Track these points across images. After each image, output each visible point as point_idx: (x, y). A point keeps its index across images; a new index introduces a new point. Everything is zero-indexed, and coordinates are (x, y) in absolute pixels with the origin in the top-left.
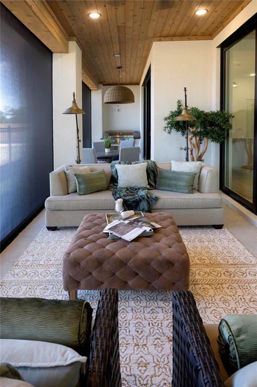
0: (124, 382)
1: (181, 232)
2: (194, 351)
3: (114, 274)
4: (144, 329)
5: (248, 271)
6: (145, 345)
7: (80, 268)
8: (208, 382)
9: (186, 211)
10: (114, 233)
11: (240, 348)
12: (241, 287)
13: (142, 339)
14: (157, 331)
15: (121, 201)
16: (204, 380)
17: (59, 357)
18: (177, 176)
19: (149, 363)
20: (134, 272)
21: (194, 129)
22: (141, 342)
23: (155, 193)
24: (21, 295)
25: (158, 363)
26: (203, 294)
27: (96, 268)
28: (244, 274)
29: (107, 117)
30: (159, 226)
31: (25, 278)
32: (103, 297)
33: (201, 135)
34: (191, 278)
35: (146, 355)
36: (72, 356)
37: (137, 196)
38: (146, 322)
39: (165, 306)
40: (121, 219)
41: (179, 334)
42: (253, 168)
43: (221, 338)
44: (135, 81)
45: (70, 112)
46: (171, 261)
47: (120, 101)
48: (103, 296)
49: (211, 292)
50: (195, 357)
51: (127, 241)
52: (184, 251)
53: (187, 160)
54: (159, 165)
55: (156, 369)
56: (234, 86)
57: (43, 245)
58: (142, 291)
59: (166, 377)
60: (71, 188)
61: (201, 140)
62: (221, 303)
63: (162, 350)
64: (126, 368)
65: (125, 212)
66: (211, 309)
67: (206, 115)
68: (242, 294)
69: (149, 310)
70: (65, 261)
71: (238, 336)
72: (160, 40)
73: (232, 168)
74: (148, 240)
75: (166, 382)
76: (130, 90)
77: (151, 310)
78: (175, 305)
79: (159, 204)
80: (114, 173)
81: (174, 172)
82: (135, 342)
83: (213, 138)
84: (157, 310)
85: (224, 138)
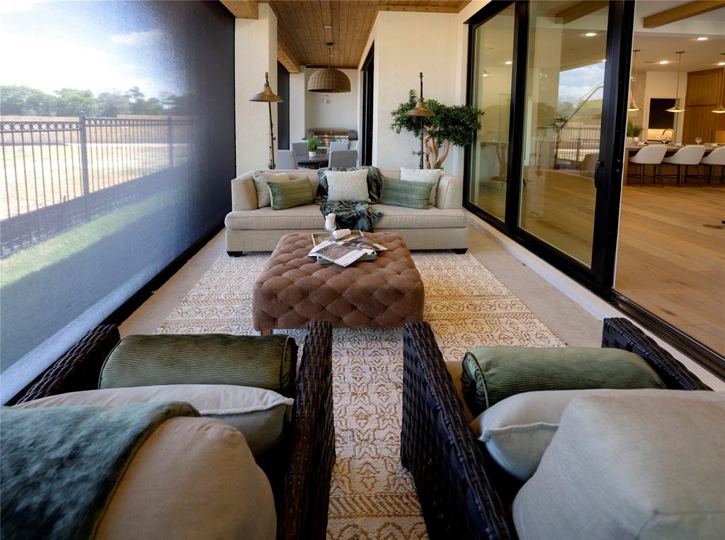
0: (338, 438)
1: (413, 257)
2: (433, 389)
3: (324, 308)
4: (364, 374)
5: (497, 303)
6: (365, 394)
7: (277, 301)
8: (450, 423)
9: (419, 232)
10: (324, 257)
11: (490, 383)
12: (488, 322)
13: (362, 387)
14: (381, 377)
15: (333, 217)
16: (445, 421)
17: (256, 400)
18: (408, 187)
19: (370, 415)
20: (351, 305)
21: (432, 128)
22: (360, 391)
23: (378, 208)
24: (197, 331)
25: (382, 414)
26: (441, 331)
27: (300, 300)
28: (492, 306)
29: (312, 111)
30: (385, 249)
31: (199, 317)
32: (312, 331)
33: (441, 136)
34: (425, 313)
35: (366, 405)
36: (273, 399)
37: (354, 211)
38: (367, 367)
39: (391, 347)
40: (333, 239)
41: (411, 372)
42: (506, 180)
43: (466, 375)
44: (351, 63)
45: (261, 98)
46: (400, 289)
47: (330, 88)
48: (312, 329)
49: (451, 329)
50: (433, 396)
51: (343, 267)
52: (417, 278)
53: (422, 167)
54: (383, 173)
55: (380, 421)
56: (485, 75)
57: (223, 275)
58: (360, 330)
59: (393, 430)
60: (262, 201)
61: (440, 142)
62: (463, 341)
63: (387, 399)
64: (341, 421)
65: (338, 231)
66: (451, 349)
67: (448, 110)
68: (489, 330)
69: (371, 351)
70: (256, 292)
71: (487, 370)
72: (388, 9)
73: (480, 179)
74: (370, 265)
75: (392, 435)
76: (345, 75)
77: (373, 352)
78: (406, 338)
79: (383, 223)
80: (322, 183)
81: (404, 182)
82: (352, 391)
83: (455, 140)
84: (381, 351)
85: (471, 141)
